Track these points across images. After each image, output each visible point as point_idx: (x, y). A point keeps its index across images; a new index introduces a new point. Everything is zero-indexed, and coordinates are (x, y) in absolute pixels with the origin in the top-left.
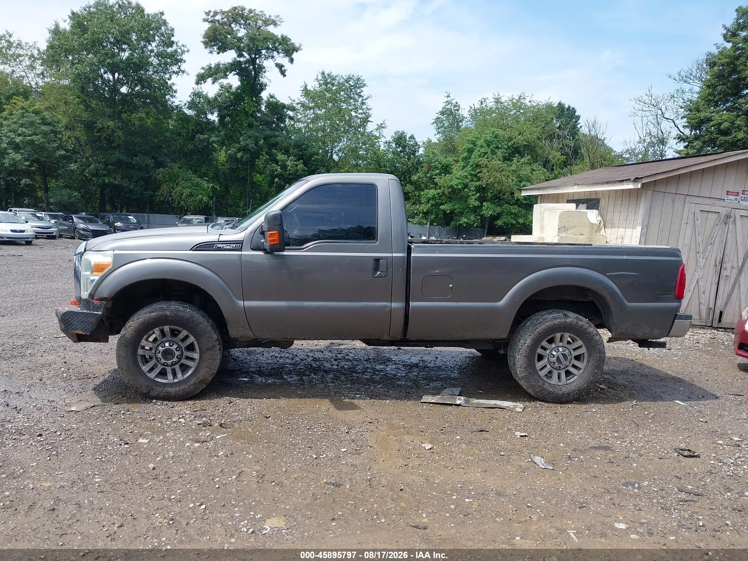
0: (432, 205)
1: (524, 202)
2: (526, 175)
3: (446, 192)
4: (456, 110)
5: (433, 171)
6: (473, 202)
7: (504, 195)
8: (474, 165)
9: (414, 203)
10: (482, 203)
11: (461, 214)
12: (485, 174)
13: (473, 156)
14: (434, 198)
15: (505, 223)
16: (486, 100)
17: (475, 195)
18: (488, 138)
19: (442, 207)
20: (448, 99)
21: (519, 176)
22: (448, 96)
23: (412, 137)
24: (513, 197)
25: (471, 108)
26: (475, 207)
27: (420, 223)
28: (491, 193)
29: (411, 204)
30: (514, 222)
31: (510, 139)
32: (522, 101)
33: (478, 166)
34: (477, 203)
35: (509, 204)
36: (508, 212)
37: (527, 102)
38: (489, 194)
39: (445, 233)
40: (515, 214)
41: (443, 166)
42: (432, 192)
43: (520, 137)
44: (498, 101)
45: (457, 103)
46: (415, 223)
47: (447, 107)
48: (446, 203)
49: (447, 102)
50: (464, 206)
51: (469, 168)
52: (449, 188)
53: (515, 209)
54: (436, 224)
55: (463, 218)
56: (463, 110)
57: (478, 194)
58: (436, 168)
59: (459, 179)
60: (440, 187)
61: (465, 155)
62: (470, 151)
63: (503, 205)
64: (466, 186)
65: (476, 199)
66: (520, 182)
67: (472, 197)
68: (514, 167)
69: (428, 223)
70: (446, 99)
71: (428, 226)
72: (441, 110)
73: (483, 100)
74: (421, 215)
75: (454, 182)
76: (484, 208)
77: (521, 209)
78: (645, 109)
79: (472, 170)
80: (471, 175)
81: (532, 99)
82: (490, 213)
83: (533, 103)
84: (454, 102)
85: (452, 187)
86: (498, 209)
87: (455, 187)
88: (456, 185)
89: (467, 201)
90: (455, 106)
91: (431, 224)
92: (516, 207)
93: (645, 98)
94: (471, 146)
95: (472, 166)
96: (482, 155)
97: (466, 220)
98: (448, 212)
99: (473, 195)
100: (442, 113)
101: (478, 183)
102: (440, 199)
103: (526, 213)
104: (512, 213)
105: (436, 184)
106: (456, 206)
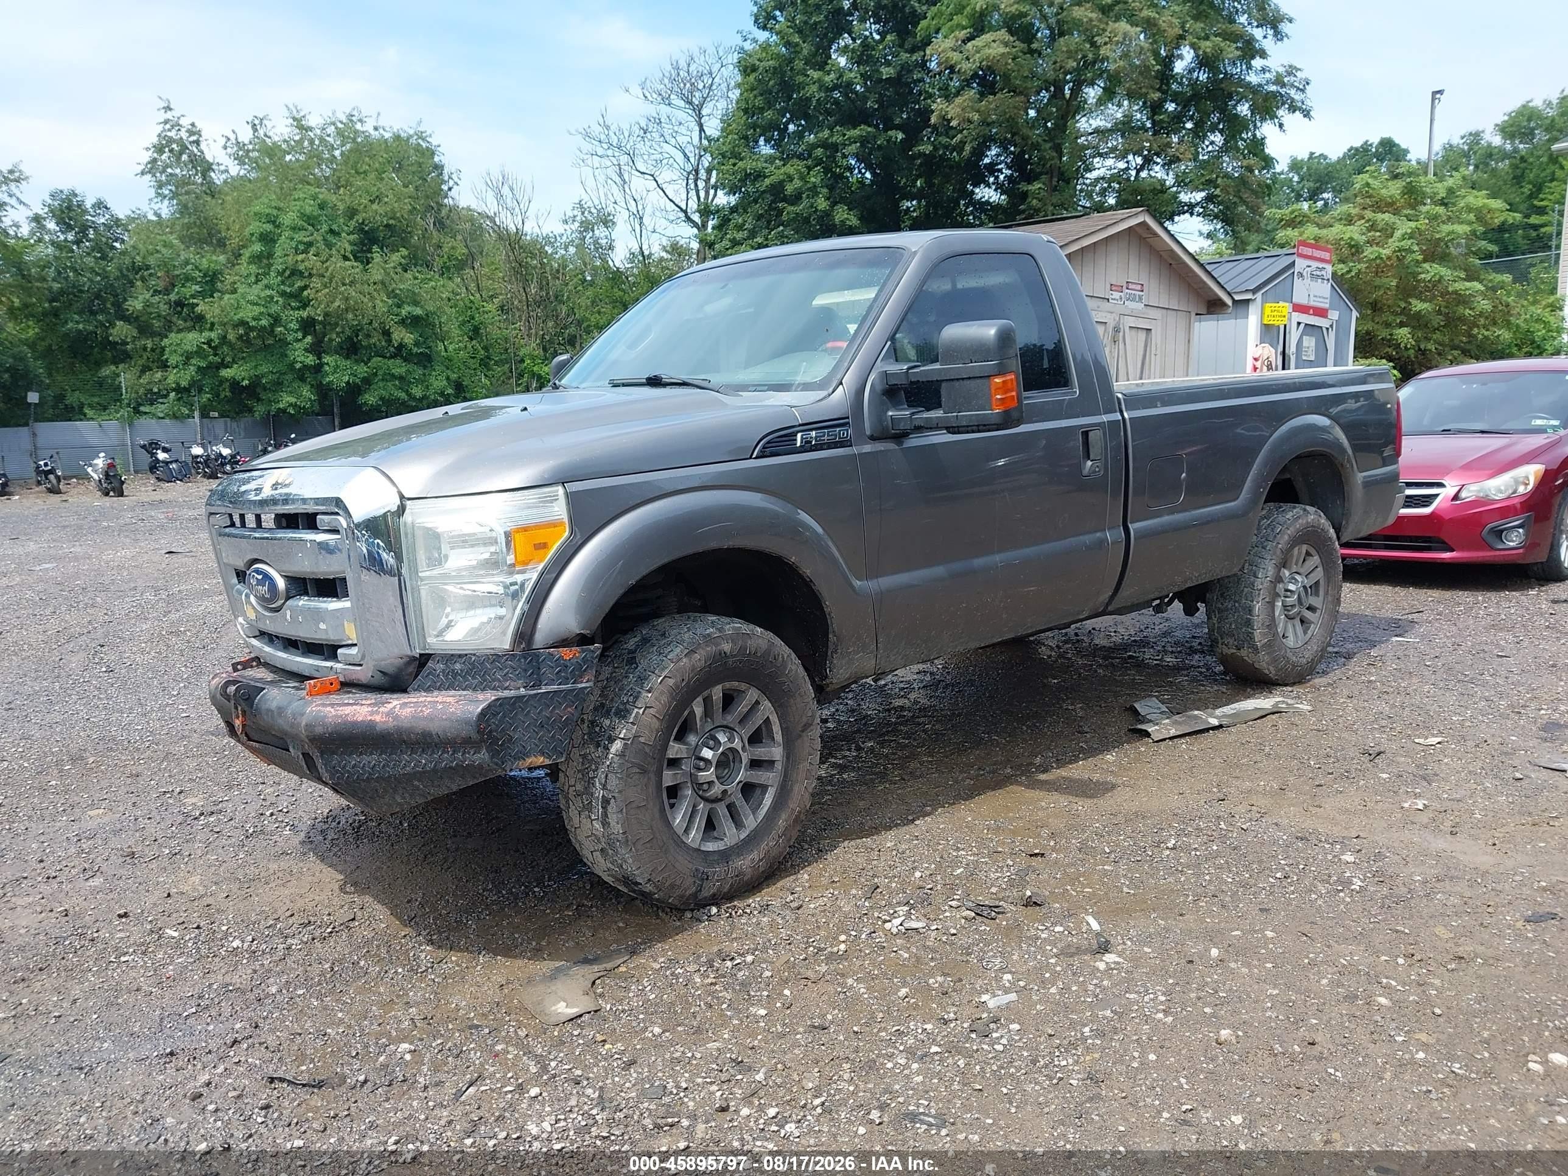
0: (199, 369)
1: (415, 350)
2: (408, 290)
3: (231, 336)
4: (194, 142)
5: (183, 286)
6: (300, 354)
7: (368, 336)
8: (288, 273)
9: (145, 369)
10: (320, 358)
11: (278, 385)
12: (316, 290)
13: (278, 252)
14: (199, 353)
15: (382, 399)
16: (265, 122)
17: (300, 340)
18: (308, 210)
19: (226, 373)
20: (169, 115)
21: (392, 294)
22: (168, 108)
23: (100, 205)
24: (389, 341)
25: (229, 139)
26: (305, 367)
27: (175, 417)
28: (338, 334)
29: (136, 371)
30: (403, 395)
31: (351, 213)
32: (358, 126)
33: (295, 273)
34: (310, 360)
35: (385, 357)
36: (385, 374)
37: (368, 127)
38: (334, 336)
39: (243, 434)
40: (401, 378)
41: (205, 275)
42: (192, 339)
43: (375, 206)
44: (299, 124)
45: (193, 125)
46: (161, 415)
47: (169, 134)
48: (234, 362)
49: (166, 122)
50: (281, 367)
51: (273, 279)
52: (236, 326)
53: (399, 368)
54: (216, 414)
55: (284, 395)
56: (211, 142)
57: (309, 337)
58: (188, 278)
59: (256, 304)
60: (213, 324)
61: (257, 247)
62: (268, 239)
63: (369, 360)
64: (276, 320)
65: (306, 350)
66: (399, 306)
67: (297, 345)
68: (376, 274)
69: (197, 414)
70: (163, 116)
71: (197, 420)
72: (155, 140)
73: (257, 122)
74: (173, 394)
75: (248, 313)
76: (327, 368)
77: (411, 367)
78: (600, 152)
79: (283, 283)
80: (283, 294)
81: (380, 124)
82: (346, 378)
83: (381, 131)
84: (185, 122)
85: (243, 323)
86: (362, 370)
87: (253, 323)
88: (254, 319)
89: (286, 356)
90: (191, 133)
91: (204, 415)
92: (398, 361)
93: (597, 130)
94: (269, 227)
95: (280, 273)
96: (301, 247)
97: (293, 400)
98: (246, 383)
99: (298, 340)
100: (160, 149)
101: (305, 314)
102: (215, 355)
103: (424, 375)
104: (393, 375)
105: (200, 318)
106: (264, 369)
